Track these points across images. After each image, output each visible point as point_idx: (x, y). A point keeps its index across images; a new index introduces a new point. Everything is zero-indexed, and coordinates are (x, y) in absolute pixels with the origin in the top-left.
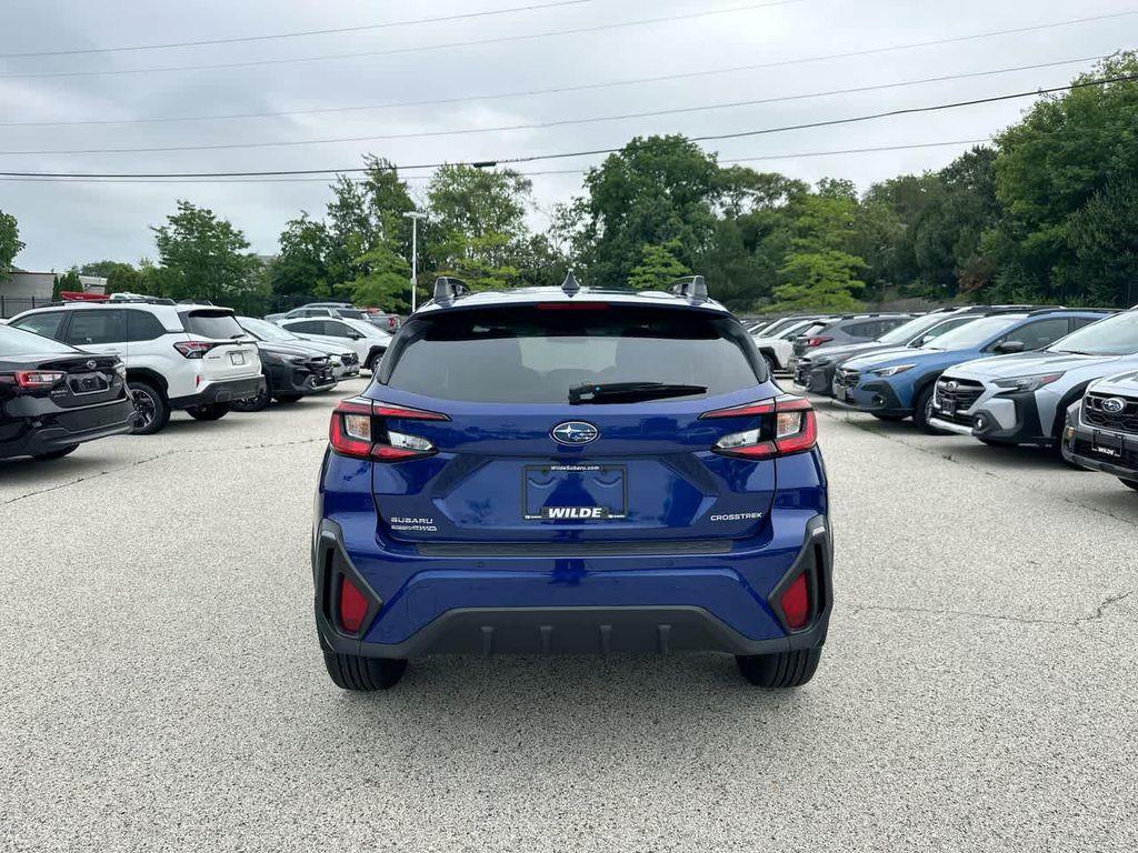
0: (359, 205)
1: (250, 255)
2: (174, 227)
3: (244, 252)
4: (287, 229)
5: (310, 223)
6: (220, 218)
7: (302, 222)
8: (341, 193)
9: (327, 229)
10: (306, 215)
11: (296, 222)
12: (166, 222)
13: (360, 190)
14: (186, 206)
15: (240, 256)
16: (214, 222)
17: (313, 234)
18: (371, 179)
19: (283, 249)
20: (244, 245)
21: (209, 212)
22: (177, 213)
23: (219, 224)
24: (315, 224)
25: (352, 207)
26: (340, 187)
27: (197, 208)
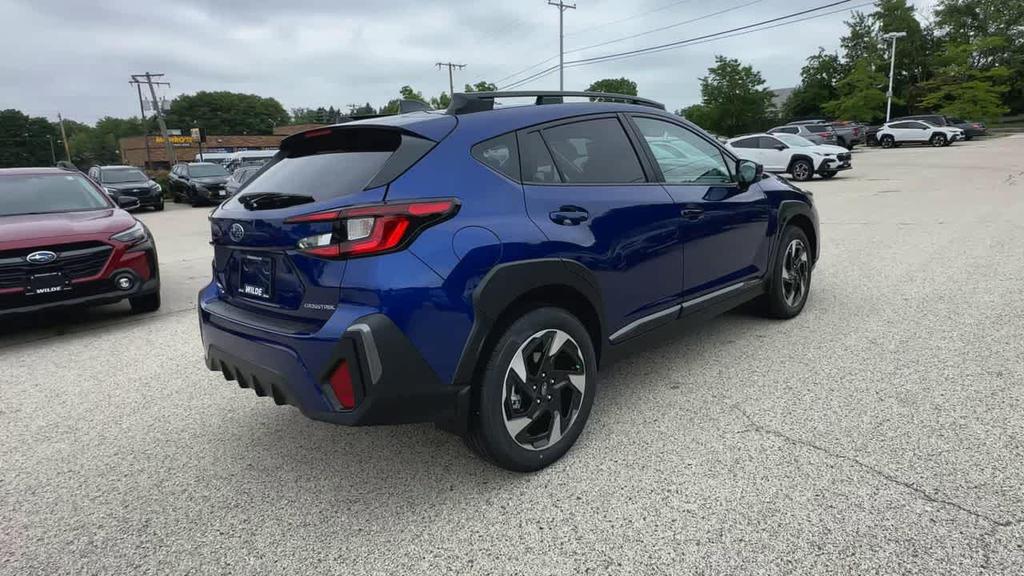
0: (869, 33)
1: (765, 89)
2: (712, 76)
3: (760, 88)
4: (806, 63)
5: (826, 56)
6: (744, 64)
7: (820, 56)
8: (853, 26)
9: (840, 58)
10: (823, 50)
11: (814, 57)
12: (707, 74)
13: (871, 21)
14: (721, 59)
15: (757, 91)
16: (740, 68)
17: (828, 64)
18: (879, 9)
19: (803, 81)
20: (761, 82)
21: (736, 61)
22: (715, 65)
23: (745, 69)
24: (830, 57)
25: (862, 36)
26: (852, 21)
27: (728, 59)
